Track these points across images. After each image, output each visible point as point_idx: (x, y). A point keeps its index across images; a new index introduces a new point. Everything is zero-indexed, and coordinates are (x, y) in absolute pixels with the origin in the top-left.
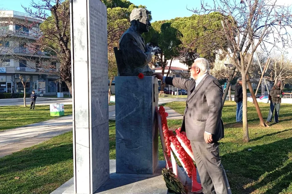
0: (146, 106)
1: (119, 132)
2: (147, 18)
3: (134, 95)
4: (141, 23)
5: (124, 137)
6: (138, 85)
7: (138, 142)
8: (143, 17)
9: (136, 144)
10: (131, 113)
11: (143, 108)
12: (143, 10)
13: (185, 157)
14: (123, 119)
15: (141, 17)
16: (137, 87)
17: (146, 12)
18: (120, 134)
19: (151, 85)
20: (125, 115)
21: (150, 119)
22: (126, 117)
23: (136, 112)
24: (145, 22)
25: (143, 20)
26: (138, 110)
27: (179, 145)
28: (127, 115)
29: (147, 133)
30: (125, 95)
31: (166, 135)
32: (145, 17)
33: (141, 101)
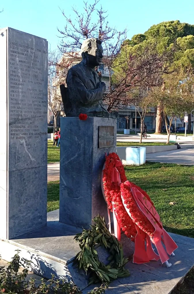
0: (87, 152)
1: (62, 178)
2: (97, 49)
3: (76, 139)
4: (89, 55)
5: (66, 184)
6: (80, 127)
7: (78, 191)
8: (93, 48)
9: (76, 193)
10: (73, 158)
11: (84, 154)
12: (93, 40)
13: (124, 219)
14: (66, 164)
15: (90, 48)
16: (80, 129)
17: (96, 42)
18: (63, 180)
19: (92, 127)
20: (68, 160)
21: (90, 167)
22: (69, 163)
23: (77, 157)
24: (94, 54)
25: (93, 52)
26: (79, 155)
27: (119, 201)
28: (69, 160)
29: (87, 183)
30: (68, 138)
31: (106, 188)
32: (95, 47)
33: (82, 145)
